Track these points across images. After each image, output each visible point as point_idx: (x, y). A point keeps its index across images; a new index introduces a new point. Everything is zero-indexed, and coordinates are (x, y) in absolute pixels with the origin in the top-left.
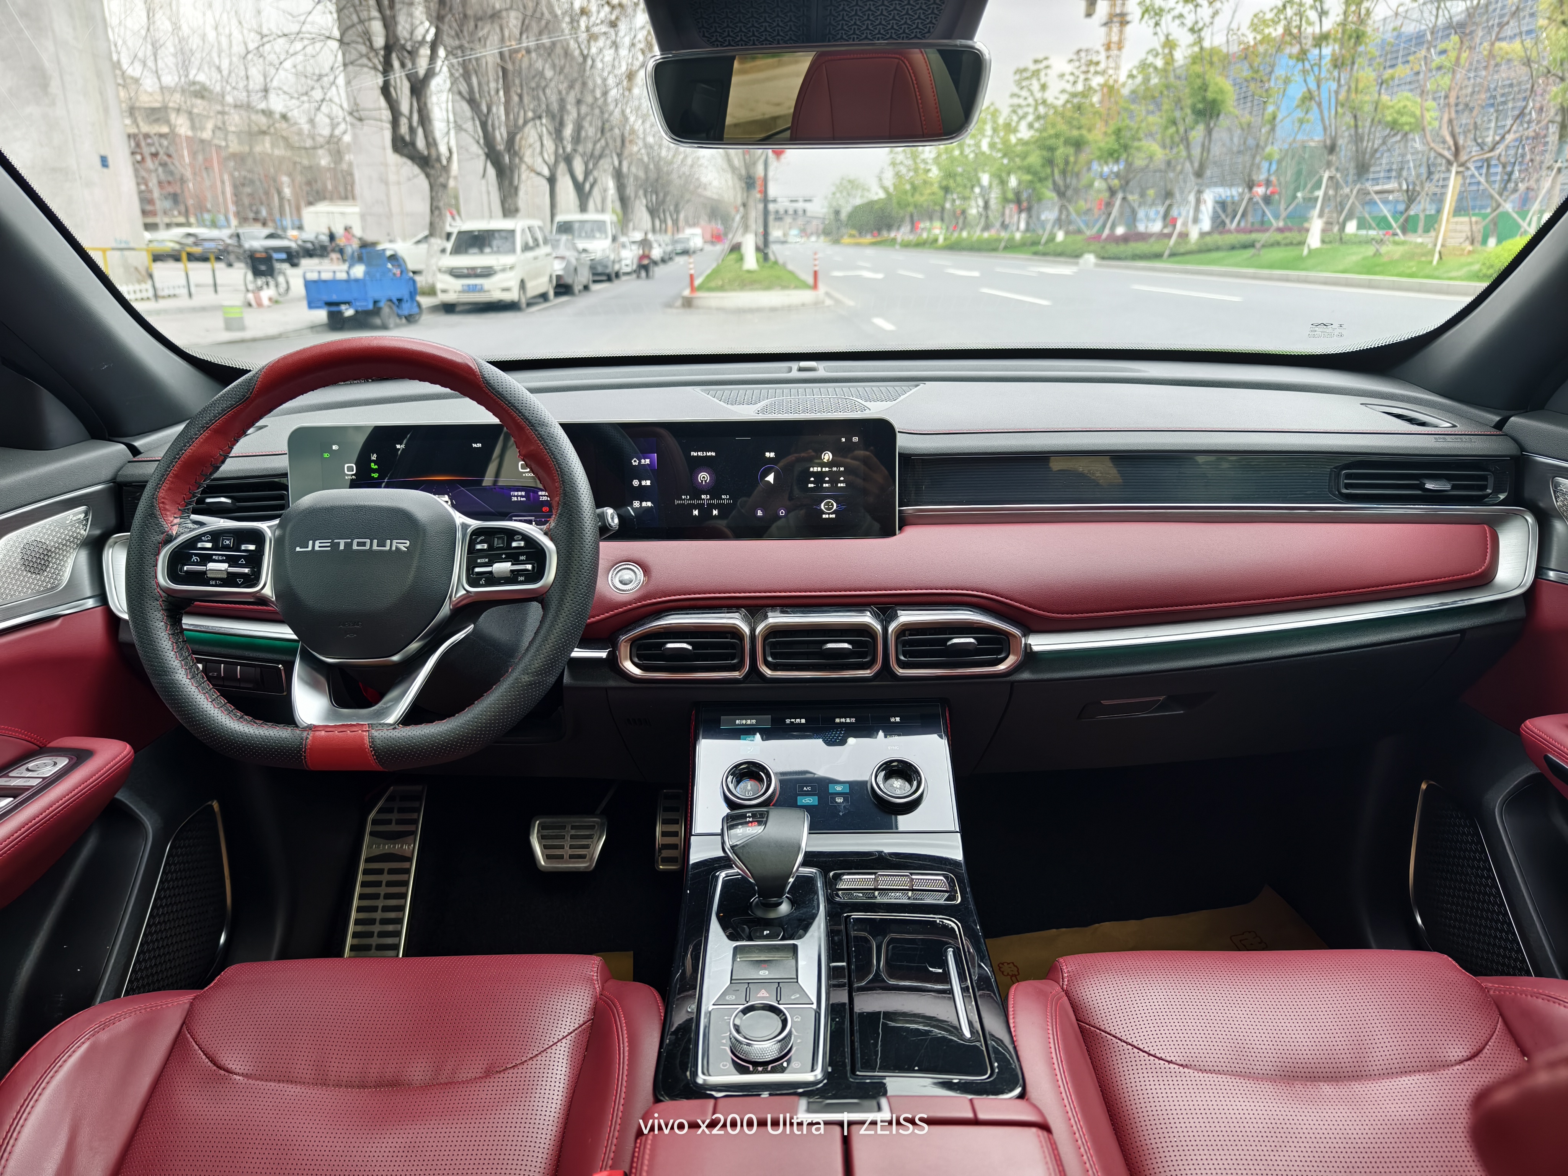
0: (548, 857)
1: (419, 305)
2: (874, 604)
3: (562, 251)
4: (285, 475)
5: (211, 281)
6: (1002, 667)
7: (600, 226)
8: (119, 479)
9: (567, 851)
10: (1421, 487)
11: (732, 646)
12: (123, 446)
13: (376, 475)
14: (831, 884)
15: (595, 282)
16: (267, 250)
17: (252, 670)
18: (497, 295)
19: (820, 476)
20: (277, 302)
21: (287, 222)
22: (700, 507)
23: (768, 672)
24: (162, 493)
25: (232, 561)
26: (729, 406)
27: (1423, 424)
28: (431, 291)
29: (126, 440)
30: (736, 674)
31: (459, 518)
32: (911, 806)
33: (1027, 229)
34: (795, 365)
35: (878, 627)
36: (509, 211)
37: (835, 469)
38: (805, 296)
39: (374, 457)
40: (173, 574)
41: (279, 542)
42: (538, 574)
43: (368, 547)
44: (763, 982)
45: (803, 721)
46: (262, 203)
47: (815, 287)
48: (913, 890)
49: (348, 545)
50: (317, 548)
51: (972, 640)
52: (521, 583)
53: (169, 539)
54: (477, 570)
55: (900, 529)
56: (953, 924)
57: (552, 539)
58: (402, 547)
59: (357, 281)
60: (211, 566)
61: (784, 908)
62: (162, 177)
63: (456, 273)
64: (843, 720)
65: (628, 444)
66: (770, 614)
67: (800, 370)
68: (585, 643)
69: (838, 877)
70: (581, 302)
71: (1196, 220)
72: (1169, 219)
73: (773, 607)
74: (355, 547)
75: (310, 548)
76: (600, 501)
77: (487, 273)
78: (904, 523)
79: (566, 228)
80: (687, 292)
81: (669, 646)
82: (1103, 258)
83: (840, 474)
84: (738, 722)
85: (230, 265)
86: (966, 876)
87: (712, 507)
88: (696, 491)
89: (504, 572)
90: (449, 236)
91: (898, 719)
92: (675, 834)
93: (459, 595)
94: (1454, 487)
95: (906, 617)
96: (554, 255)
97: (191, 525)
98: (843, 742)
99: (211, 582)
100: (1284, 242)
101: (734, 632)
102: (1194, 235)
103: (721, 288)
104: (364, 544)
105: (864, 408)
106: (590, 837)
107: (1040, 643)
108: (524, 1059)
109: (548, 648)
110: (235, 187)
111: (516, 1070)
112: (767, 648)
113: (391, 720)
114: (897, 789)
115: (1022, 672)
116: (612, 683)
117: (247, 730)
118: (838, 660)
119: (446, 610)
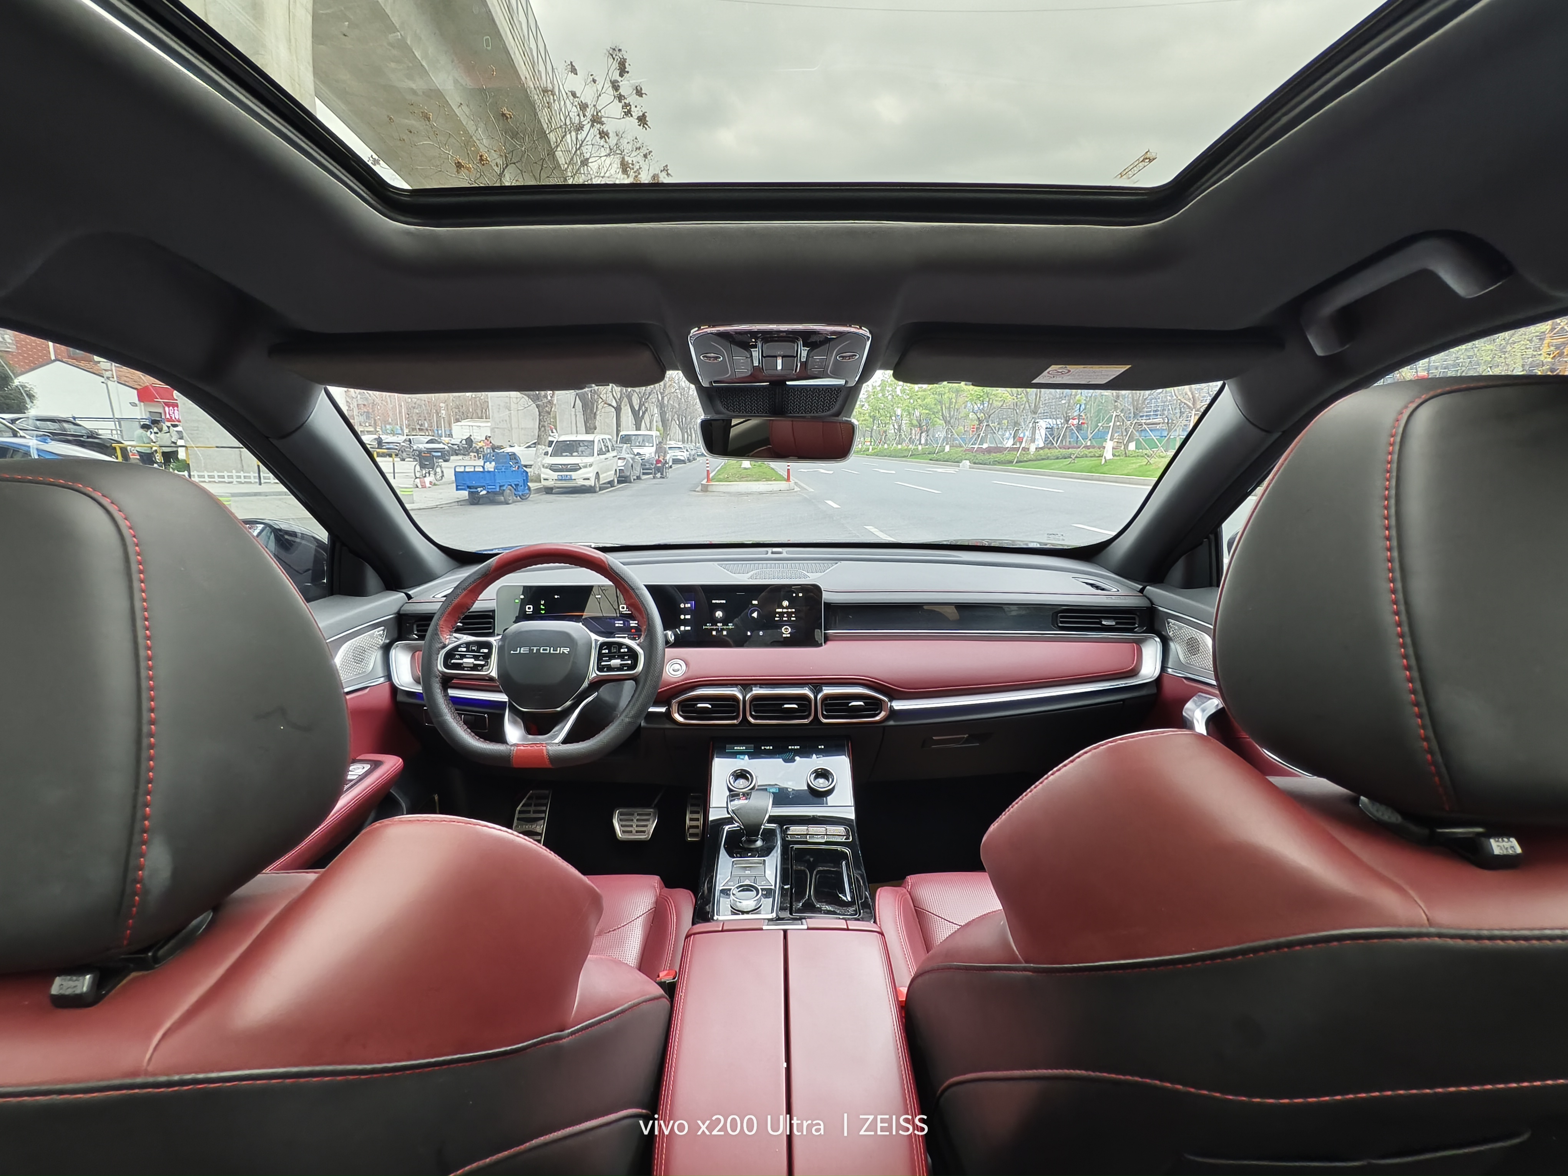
0: (624, 832)
1: (529, 489)
2: (810, 684)
3: (623, 455)
4: (494, 611)
5: (392, 471)
6: (877, 718)
7: (648, 439)
8: (401, 612)
9: (634, 829)
10: (1100, 623)
11: (733, 706)
12: (403, 594)
13: (543, 612)
14: (784, 832)
15: (644, 474)
16: (430, 451)
17: (470, 717)
18: (581, 482)
19: (781, 614)
20: (435, 485)
21: (442, 432)
22: (717, 630)
23: (752, 721)
24: (441, 623)
25: (476, 658)
26: (733, 575)
27: (1103, 589)
28: (538, 479)
29: (404, 591)
30: (735, 722)
31: (594, 637)
32: (829, 792)
33: (926, 444)
34: (770, 550)
35: (812, 696)
36: (590, 429)
37: (789, 610)
38: (783, 485)
39: (543, 602)
40: (446, 665)
41: (501, 649)
42: (633, 666)
43: (548, 652)
44: (748, 877)
45: (771, 748)
46: (425, 420)
47: (788, 479)
48: (827, 835)
49: (538, 650)
50: (522, 652)
51: (862, 703)
52: (626, 670)
53: (444, 646)
54: (603, 663)
55: (825, 643)
56: (847, 851)
57: (641, 648)
58: (565, 651)
59: (489, 472)
60: (465, 660)
61: (759, 843)
62: (360, 402)
63: (554, 468)
64: (793, 747)
65: (678, 595)
66: (754, 689)
67: (773, 553)
68: (656, 704)
69: (787, 829)
70: (635, 487)
71: (1033, 440)
72: (1017, 439)
73: (755, 685)
74: (541, 651)
75: (518, 652)
76: (666, 628)
77: (576, 468)
78: (827, 639)
79: (626, 439)
80: (704, 482)
81: (699, 705)
82: (975, 463)
83: (792, 613)
84: (735, 748)
85: (403, 460)
86: (856, 828)
87: (723, 630)
88: (714, 621)
89: (617, 665)
90: (551, 442)
91: (823, 747)
92: (697, 820)
93: (592, 676)
94: (1117, 623)
95: (827, 690)
96: (618, 457)
97: (454, 639)
98: (793, 760)
99: (466, 669)
100: (1090, 455)
101: (734, 698)
102: (1033, 448)
103: (727, 480)
104: (546, 650)
105: (806, 577)
106: (648, 820)
107: (898, 705)
108: (619, 926)
109: (638, 704)
110: (408, 409)
111: (615, 932)
112: (752, 707)
113: (557, 741)
114: (821, 784)
115: (889, 721)
116: (668, 726)
117: (482, 746)
118: (790, 714)
119: (586, 684)
